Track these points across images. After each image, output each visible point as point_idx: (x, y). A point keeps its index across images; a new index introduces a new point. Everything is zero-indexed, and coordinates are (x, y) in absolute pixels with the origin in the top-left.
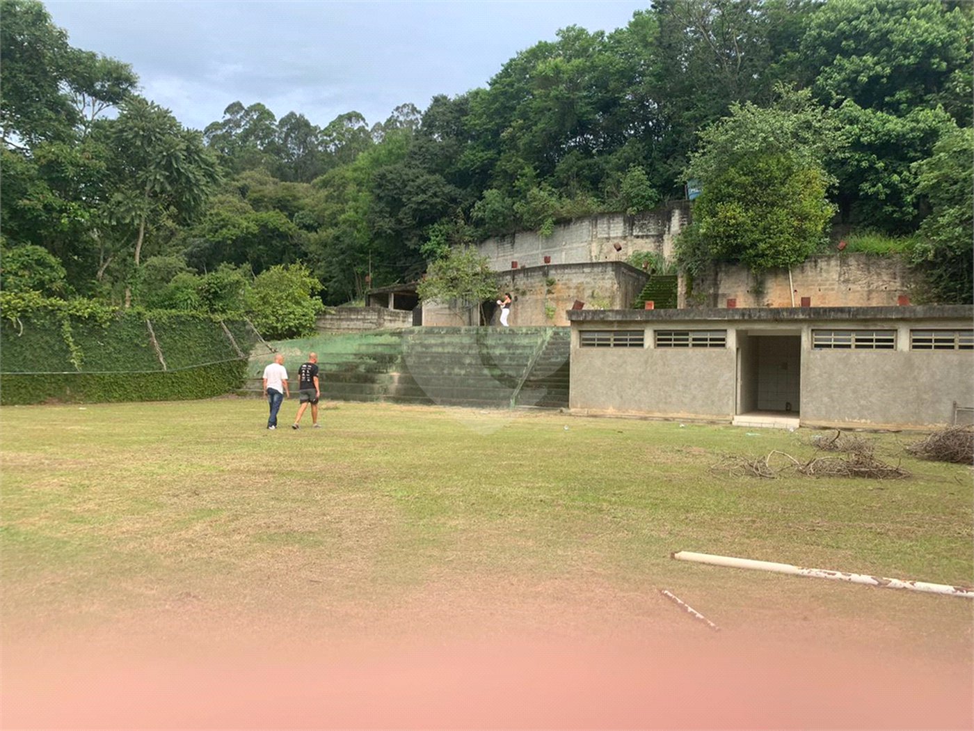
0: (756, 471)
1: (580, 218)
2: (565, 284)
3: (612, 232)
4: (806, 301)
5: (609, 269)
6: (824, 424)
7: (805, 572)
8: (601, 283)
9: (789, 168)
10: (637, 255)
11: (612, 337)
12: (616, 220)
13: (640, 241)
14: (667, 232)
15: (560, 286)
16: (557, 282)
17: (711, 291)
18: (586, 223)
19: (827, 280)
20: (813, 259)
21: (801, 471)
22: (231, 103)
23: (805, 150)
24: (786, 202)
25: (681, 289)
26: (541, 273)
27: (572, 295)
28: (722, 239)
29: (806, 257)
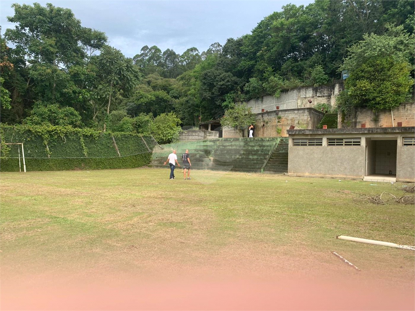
0: (375, 201)
1: (293, 89)
2: (286, 118)
3: (307, 95)
4: (400, 124)
5: (306, 111)
6: (408, 180)
7: (401, 246)
8: (302, 118)
9: (392, 63)
10: (319, 105)
11: (308, 141)
12: (309, 89)
13: (320, 98)
14: (332, 94)
15: (283, 120)
16: (282, 117)
17: (354, 120)
18: (295, 91)
19: (410, 114)
20: (403, 104)
21: (397, 202)
22: (144, 46)
23: (400, 54)
24: (390, 79)
25: (339, 120)
26: (275, 113)
27: (289, 123)
28: (359, 97)
29: (400, 104)
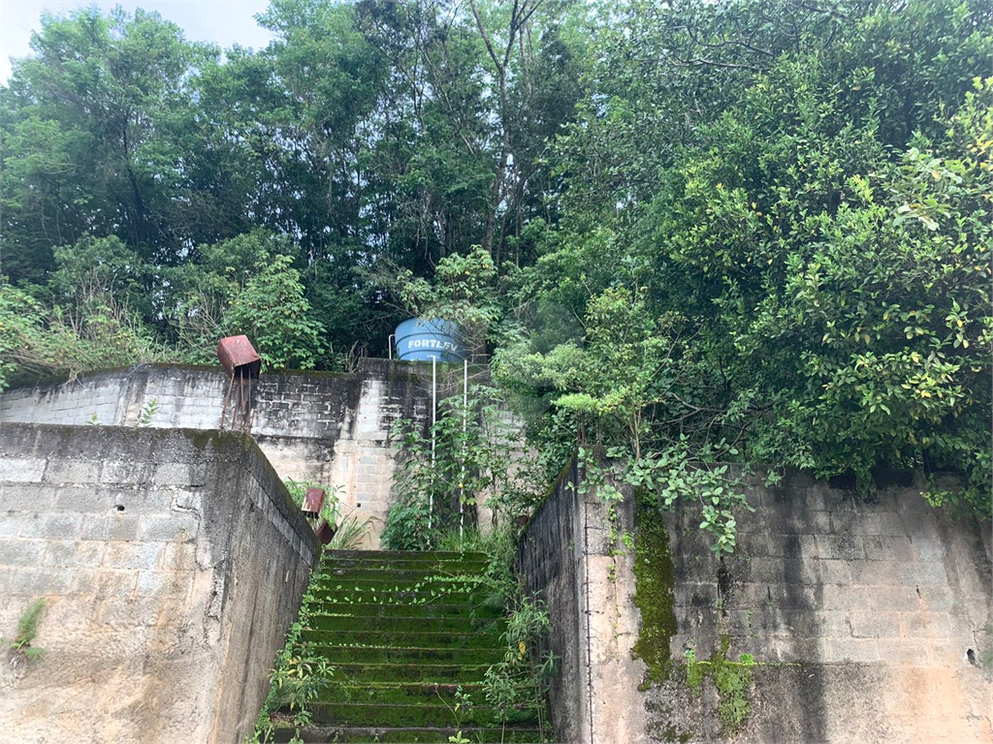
1: (95, 375)
12: (202, 387)
14: (344, 434)
17: (781, 645)
25: (607, 625)
